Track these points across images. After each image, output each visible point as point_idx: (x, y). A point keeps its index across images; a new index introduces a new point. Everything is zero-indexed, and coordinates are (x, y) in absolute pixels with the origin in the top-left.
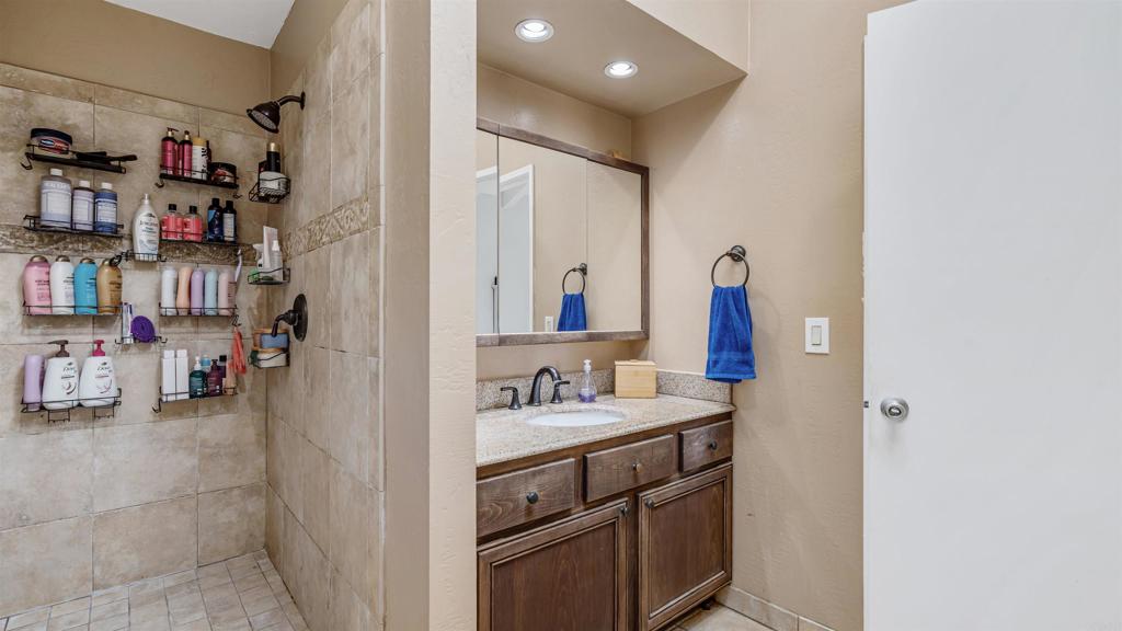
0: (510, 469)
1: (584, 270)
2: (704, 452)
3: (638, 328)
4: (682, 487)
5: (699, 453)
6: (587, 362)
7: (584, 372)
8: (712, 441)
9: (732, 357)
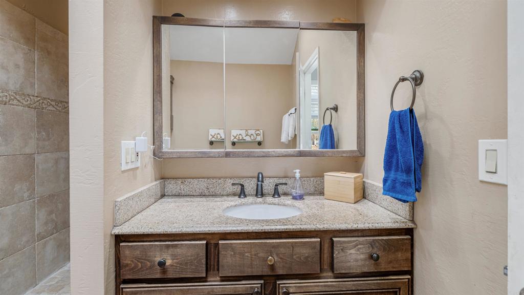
0: (153, 239)
1: (336, 109)
2: (365, 260)
3: (355, 148)
4: (332, 286)
5: (356, 260)
6: (298, 171)
7: (295, 177)
8: (376, 252)
9: (399, 177)
